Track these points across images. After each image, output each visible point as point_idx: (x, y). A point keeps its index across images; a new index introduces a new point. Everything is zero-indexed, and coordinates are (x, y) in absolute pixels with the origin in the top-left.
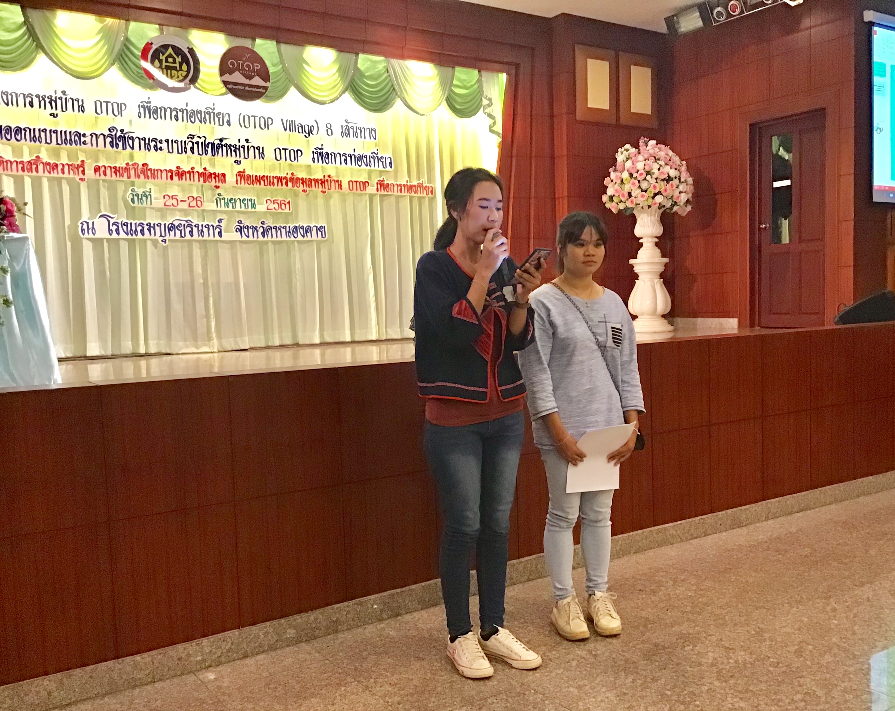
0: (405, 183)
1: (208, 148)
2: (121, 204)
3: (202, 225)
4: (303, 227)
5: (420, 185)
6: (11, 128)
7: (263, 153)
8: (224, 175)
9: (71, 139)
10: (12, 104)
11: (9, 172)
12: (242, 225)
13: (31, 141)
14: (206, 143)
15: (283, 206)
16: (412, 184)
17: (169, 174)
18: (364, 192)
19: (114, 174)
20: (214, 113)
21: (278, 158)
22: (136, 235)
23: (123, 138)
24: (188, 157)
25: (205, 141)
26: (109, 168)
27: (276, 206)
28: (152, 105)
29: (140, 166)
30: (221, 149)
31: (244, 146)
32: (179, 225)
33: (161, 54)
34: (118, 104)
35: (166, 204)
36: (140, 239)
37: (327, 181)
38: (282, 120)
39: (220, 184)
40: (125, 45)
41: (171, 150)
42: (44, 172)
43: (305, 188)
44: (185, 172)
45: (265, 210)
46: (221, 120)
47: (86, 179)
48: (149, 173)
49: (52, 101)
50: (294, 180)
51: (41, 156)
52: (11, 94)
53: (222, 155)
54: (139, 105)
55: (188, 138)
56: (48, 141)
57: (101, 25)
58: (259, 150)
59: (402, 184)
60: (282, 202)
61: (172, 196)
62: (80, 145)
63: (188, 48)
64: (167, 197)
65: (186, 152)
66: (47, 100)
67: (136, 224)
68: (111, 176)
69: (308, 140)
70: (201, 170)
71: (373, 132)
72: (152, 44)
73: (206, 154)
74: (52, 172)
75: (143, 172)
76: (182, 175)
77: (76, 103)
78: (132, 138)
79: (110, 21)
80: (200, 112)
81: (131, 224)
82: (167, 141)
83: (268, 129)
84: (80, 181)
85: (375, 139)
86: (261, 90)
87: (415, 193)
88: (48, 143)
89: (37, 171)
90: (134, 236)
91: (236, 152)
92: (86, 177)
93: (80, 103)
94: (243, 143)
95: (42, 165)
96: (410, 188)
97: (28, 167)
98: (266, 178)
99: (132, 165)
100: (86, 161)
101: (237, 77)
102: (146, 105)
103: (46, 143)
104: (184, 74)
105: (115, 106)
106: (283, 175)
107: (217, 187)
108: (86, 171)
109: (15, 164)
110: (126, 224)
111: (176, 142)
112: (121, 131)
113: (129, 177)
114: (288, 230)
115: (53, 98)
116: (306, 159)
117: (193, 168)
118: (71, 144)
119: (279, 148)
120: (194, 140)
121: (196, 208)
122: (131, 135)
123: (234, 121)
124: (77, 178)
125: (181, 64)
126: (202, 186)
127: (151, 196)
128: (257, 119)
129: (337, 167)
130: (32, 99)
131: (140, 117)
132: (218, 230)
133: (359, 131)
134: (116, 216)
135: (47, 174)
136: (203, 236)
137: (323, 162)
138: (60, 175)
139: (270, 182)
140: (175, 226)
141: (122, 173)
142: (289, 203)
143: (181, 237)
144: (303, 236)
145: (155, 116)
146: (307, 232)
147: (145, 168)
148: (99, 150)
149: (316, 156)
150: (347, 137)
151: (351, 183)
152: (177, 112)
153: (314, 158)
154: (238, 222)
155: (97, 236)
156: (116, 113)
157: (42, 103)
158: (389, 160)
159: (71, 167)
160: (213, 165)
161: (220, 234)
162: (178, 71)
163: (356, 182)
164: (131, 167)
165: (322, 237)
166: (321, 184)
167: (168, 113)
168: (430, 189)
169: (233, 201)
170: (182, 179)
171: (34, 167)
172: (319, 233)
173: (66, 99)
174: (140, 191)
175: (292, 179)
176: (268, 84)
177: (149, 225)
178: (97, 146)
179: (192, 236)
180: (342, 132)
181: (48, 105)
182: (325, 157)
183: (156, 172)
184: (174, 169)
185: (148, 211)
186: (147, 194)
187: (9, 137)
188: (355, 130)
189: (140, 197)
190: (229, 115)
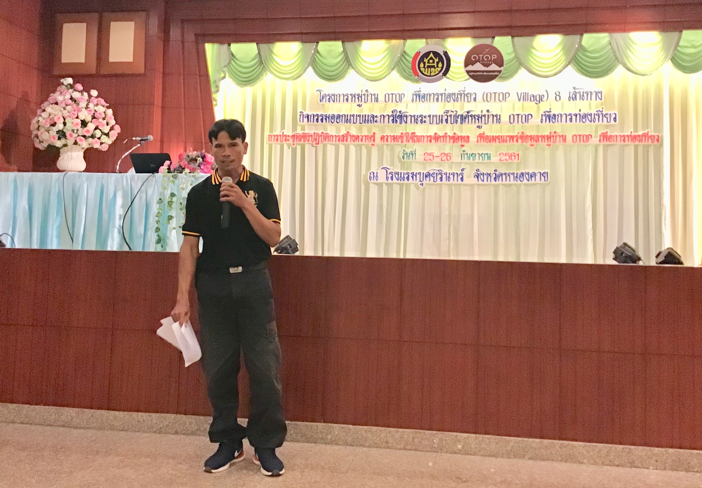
0: (629, 134)
1: (458, 118)
2: (396, 160)
3: (449, 173)
4: (529, 173)
5: (645, 135)
6: (334, 115)
7: (500, 119)
8: (468, 137)
9: (368, 120)
10: (337, 101)
11: (331, 142)
12: (479, 173)
13: (345, 122)
14: (457, 115)
15: (513, 157)
16: (636, 134)
17: (429, 138)
18: (587, 143)
19: (393, 141)
20: (464, 94)
21: (512, 121)
22: (404, 180)
23: (401, 117)
24: (444, 126)
25: (456, 114)
26: (390, 137)
27: (507, 157)
28: (421, 93)
29: (410, 134)
30: (467, 119)
31: (485, 115)
32: (433, 174)
33: (425, 58)
34: (399, 94)
35: (426, 159)
36: (406, 184)
37: (553, 136)
38: (517, 93)
39: (465, 144)
40: (403, 55)
41: (431, 122)
42: (351, 141)
43: (533, 143)
44: (440, 136)
45: (498, 161)
46: (469, 98)
47: (375, 145)
48: (416, 138)
49: (359, 96)
50: (523, 137)
51: (350, 132)
52: (336, 95)
53: (468, 123)
54: (413, 94)
55: (444, 113)
56: (355, 122)
57: (388, 46)
58: (497, 117)
59: (626, 134)
60: (512, 154)
61: (430, 154)
62: (374, 123)
63: (443, 51)
64: (426, 155)
65: (442, 123)
66: (356, 97)
67: (404, 173)
68: (391, 142)
69: (539, 106)
70: (451, 134)
71: (600, 95)
72: (420, 52)
73: (456, 123)
74: (355, 141)
75: (412, 138)
76: (438, 139)
77: (373, 97)
78: (406, 116)
79: (394, 42)
80: (454, 94)
81: (401, 173)
82: (429, 116)
83: (505, 101)
84: (372, 146)
85: (601, 99)
86: (496, 73)
87: (639, 142)
88: (355, 123)
89: (347, 141)
90: (402, 181)
91: (478, 120)
92: (376, 143)
93: (376, 96)
94: (485, 113)
95: (350, 137)
96: (634, 138)
97: (342, 139)
98: (500, 137)
99: (405, 134)
100: (376, 133)
101: (478, 67)
102: (417, 93)
103: (354, 123)
104: (439, 69)
105: (398, 96)
106: (516, 134)
107: (462, 146)
108: (376, 139)
109: (335, 137)
110: (398, 174)
111: (436, 116)
112: (399, 112)
113: (402, 142)
114: (515, 175)
115: (360, 95)
116: (536, 120)
117: (446, 133)
118: (368, 123)
119: (513, 115)
120: (448, 114)
121: (446, 161)
122: (406, 114)
123: (479, 97)
124: (370, 144)
125: (438, 63)
126: (453, 145)
127: (415, 154)
128: (497, 95)
129: (563, 125)
130: (348, 97)
131: (413, 102)
132: (461, 176)
133: (585, 95)
134: (392, 168)
135: (352, 142)
136: (449, 181)
137: (550, 122)
138: (360, 143)
139: (504, 140)
140: (430, 174)
141: (398, 139)
142: (518, 155)
143: (434, 181)
144: (528, 180)
145: (423, 100)
146: (531, 176)
147: (413, 135)
148: (385, 126)
149: (544, 118)
150: (573, 100)
151: (575, 137)
152: (438, 96)
153: (542, 119)
154: (477, 171)
155: (379, 181)
156: (398, 100)
157: (354, 98)
158: (614, 116)
159: (367, 137)
160: (461, 130)
161: (462, 179)
162: (435, 68)
163: (580, 135)
164: (404, 135)
165: (545, 180)
166: (547, 139)
167: (432, 97)
168: (656, 138)
169: (474, 155)
170: (438, 141)
171: (345, 138)
172: (542, 178)
173: (367, 95)
174: (408, 151)
175: (521, 137)
176: (502, 68)
177: (413, 173)
178: (384, 123)
179: (441, 181)
180: (570, 97)
181: (357, 99)
182: (552, 118)
183: (420, 137)
184: (433, 134)
185: (413, 165)
186: (413, 152)
187: (333, 121)
188: (582, 94)
189: (408, 155)
190: (476, 94)
